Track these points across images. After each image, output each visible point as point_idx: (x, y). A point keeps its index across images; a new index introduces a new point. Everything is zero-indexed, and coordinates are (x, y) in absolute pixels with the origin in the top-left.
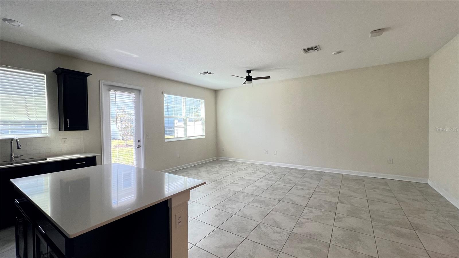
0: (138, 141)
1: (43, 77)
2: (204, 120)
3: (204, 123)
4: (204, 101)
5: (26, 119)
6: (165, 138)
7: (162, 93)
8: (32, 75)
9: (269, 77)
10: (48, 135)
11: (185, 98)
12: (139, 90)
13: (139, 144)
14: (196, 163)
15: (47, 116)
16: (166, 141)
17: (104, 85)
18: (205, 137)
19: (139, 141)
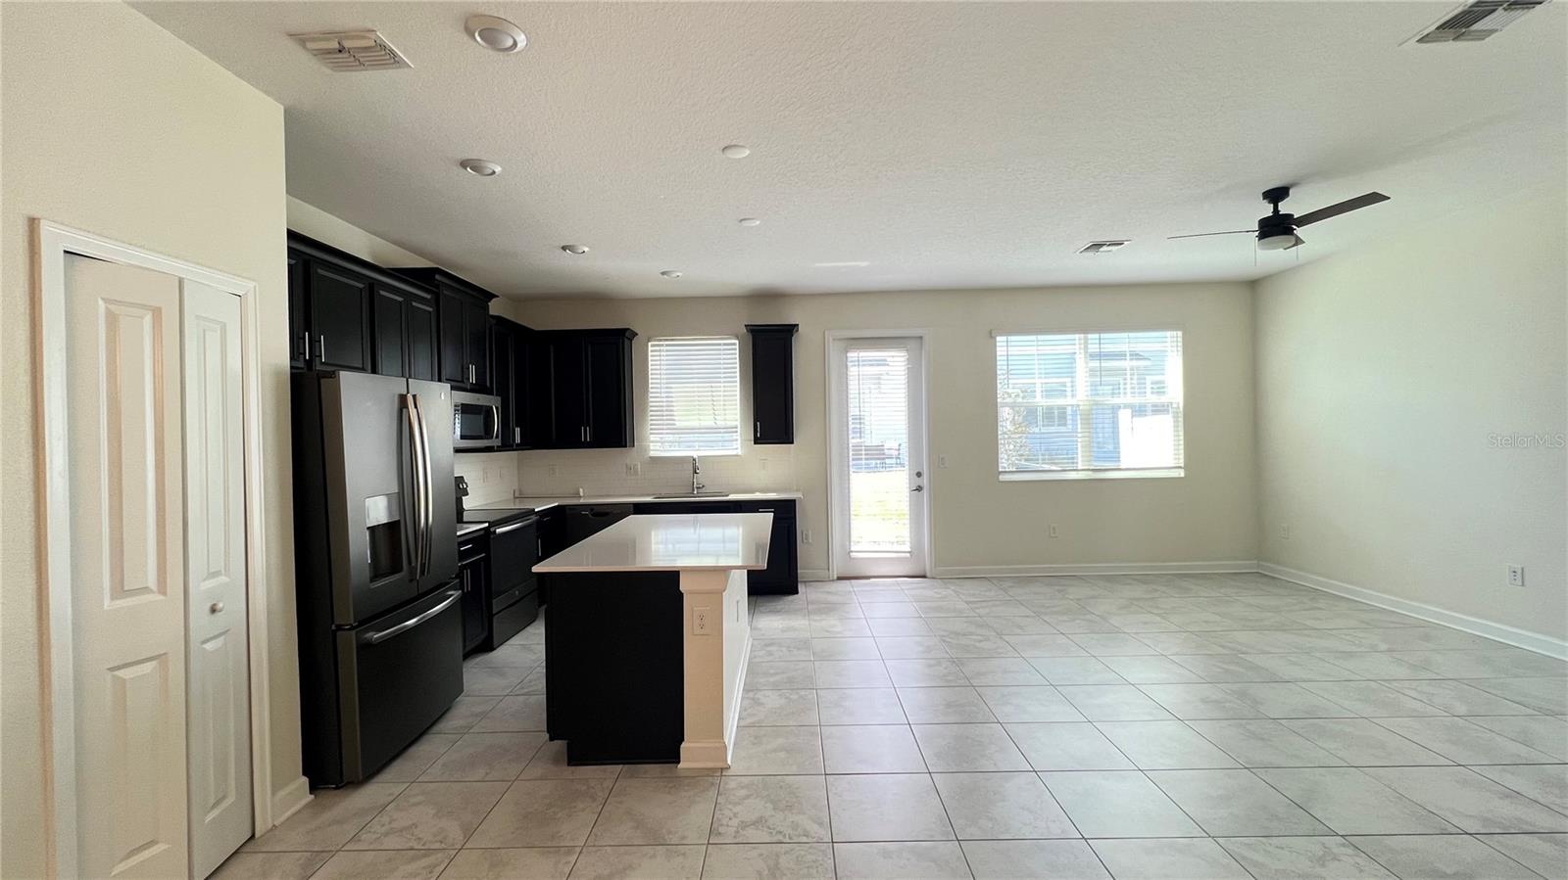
0: (915, 474)
1: (734, 344)
2: (1181, 409)
3: (1181, 419)
4: (1180, 333)
5: (711, 423)
6: (1001, 470)
7: (990, 334)
8: (720, 345)
10: (739, 452)
11: (1085, 338)
12: (921, 338)
13: (920, 481)
15: (738, 417)
16: (1002, 478)
17: (834, 340)
18: (1182, 475)
19: (919, 475)
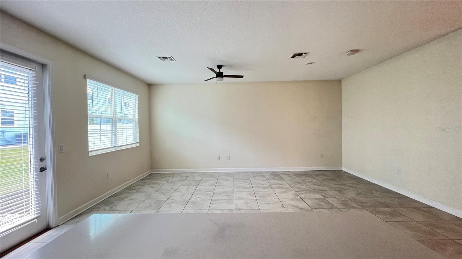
0: (39, 158)
2: (138, 122)
3: (138, 126)
4: (137, 96)
6: (89, 150)
7: (85, 77)
9: (242, 77)
11: (115, 90)
12: (43, 66)
13: (42, 164)
14: (132, 182)
16: (90, 154)
18: (139, 145)
19: (42, 160)
